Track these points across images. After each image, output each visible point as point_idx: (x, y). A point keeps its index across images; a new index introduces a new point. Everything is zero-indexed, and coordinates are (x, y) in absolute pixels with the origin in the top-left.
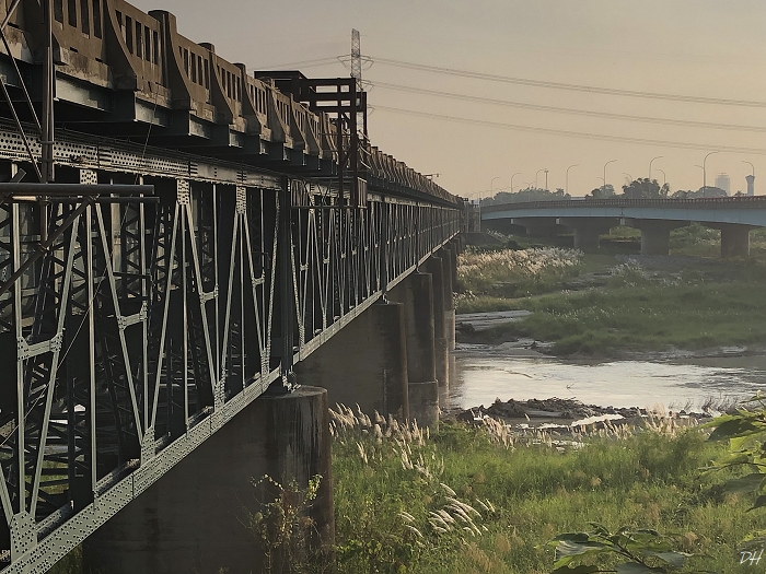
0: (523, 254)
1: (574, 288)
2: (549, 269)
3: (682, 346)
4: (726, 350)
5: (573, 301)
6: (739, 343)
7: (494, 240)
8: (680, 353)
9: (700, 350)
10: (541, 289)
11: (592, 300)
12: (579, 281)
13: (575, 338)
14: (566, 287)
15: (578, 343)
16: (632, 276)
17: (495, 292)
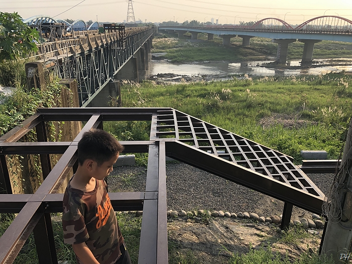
0: (166, 39)
1: (176, 47)
2: (172, 43)
3: (196, 61)
4: (205, 62)
5: (176, 51)
6: (207, 60)
7: (161, 35)
8: (196, 62)
9: (200, 62)
10: (170, 48)
11: (180, 50)
12: (178, 46)
13: (176, 59)
14: (175, 47)
15: (176, 60)
16: (189, 45)
17: (160, 48)
